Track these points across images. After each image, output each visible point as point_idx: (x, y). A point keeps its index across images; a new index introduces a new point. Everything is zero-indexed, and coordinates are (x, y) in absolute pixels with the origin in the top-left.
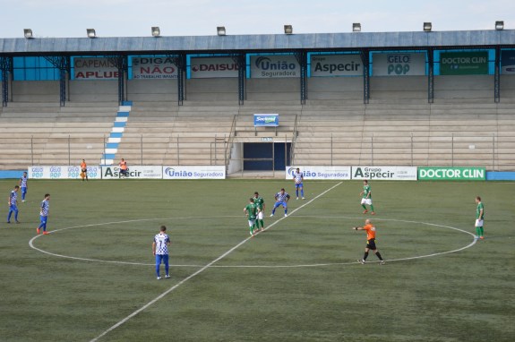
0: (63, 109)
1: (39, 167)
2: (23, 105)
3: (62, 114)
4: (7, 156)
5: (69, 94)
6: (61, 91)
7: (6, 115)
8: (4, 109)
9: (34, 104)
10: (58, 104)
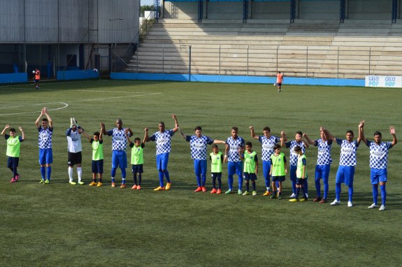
0: (394, 26)
1: (375, 77)
2: (358, 21)
3: (394, 30)
4: (345, 67)
5: (399, 12)
6: (393, 9)
7: (344, 30)
8: (342, 25)
9: (368, 21)
10: (390, 22)
